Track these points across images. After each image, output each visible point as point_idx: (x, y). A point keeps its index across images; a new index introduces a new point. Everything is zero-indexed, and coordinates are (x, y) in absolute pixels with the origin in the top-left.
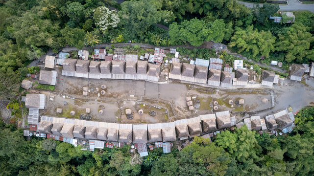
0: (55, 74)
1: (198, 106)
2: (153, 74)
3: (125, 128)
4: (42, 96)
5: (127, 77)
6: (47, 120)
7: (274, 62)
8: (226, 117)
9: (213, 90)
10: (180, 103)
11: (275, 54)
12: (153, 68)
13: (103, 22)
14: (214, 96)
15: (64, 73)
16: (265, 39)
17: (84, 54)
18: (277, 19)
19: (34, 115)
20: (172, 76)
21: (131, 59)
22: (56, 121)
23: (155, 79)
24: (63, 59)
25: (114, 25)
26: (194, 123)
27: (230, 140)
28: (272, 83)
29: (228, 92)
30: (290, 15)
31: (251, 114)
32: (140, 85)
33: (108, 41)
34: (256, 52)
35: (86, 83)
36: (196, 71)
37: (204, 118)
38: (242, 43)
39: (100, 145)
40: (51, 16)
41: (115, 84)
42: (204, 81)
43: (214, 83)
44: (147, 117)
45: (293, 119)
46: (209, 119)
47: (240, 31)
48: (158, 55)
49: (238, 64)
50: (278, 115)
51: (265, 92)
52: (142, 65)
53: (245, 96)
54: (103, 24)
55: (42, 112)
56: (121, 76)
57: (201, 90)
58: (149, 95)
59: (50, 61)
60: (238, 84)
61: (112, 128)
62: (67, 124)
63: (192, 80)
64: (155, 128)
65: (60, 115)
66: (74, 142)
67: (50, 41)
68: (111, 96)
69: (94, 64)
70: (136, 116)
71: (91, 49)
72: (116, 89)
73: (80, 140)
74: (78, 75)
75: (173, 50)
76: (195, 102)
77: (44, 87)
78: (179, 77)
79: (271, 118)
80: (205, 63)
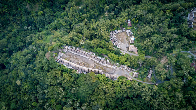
0: (67, 50)
1: (96, 67)
2: (88, 56)
3: (78, 66)
4: (62, 54)
5: (82, 55)
6: (61, 59)
7: (117, 63)
8: (101, 71)
9: (100, 65)
10: (92, 65)
11: (118, 61)
12: (88, 55)
14: (100, 66)
15: (69, 51)
16: (116, 57)
17: (74, 48)
18: (121, 54)
19: (59, 57)
20: (92, 59)
21: (84, 52)
22: (63, 60)
23: (88, 58)
24: (69, 48)
25: (83, 44)
26: (93, 70)
27: (99, 76)
28: (114, 67)
29: (104, 66)
30: (124, 53)
31: (108, 73)
32: (84, 58)
33: (80, 47)
34: (113, 59)
35: (72, 54)
36: (97, 59)
37: (96, 70)
38: (110, 56)
39: (71, 68)
40: (70, 38)
41: (79, 56)
42: (99, 62)
43: (101, 63)
44: (83, 65)
45: (117, 77)
46: (97, 70)
47: (111, 53)
48: (90, 53)
49: (108, 61)
50: (114, 75)
51: (112, 69)
52: (86, 54)
53: (107, 68)
54: (81, 43)
55: (61, 57)
56: (81, 55)
57: (97, 64)
58: (85, 61)
59: (66, 47)
60: (107, 65)
61: (75, 65)
62: (65, 61)
63: (96, 61)
64: (84, 68)
65: (64, 59)
66: (65, 65)
67: (69, 43)
68: (77, 59)
69: (75, 51)
70: (81, 64)
71: (76, 48)
72: (78, 57)
73: (67, 65)
74: (71, 52)
75: (94, 53)
76: (95, 66)
77: (63, 52)
78: (93, 59)
79: (112, 75)
80: (100, 58)
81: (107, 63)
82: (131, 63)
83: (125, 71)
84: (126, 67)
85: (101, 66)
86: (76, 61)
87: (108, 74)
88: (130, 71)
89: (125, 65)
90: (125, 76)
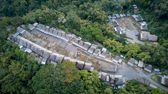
0: (34, 27)
1: (79, 57)
2: (67, 38)
3: (43, 50)
4: (24, 31)
5: (57, 36)
6: (19, 37)
7: (122, 56)
9: (88, 55)
10: (72, 53)
11: (124, 53)
12: (67, 36)
13: (60, 19)
15: (37, 28)
16: (119, 45)
18: (127, 43)
19: (16, 34)
20: (74, 43)
21: (62, 32)
22: (22, 38)
25: (63, 22)
26: (74, 60)
28: (117, 62)
29: (95, 58)
30: (133, 42)
31: (103, 71)
32: (60, 41)
35: (41, 33)
36: (84, 44)
37: (79, 61)
39: (29, 51)
42: (86, 49)
44: (55, 50)
45: (124, 82)
46: (81, 63)
49: (104, 50)
50: (117, 76)
51: (113, 64)
53: (102, 62)
55: (20, 34)
56: (55, 36)
57: (83, 52)
58: (61, 45)
59: (36, 24)
60: (101, 56)
61: (39, 48)
63: (81, 47)
64: (55, 54)
66: (21, 47)
70: (51, 49)
71: (51, 27)
73: (24, 47)
74: (41, 30)
75: (79, 37)
76: (78, 55)
77: (27, 29)
78: (77, 45)
79: (113, 77)
80: (90, 44)
81: (102, 52)
82: (151, 55)
83: (141, 71)
84: (141, 64)
85: (89, 57)
86: (45, 43)
87: (105, 74)
88: (150, 71)
89: (139, 60)
90: (142, 81)
